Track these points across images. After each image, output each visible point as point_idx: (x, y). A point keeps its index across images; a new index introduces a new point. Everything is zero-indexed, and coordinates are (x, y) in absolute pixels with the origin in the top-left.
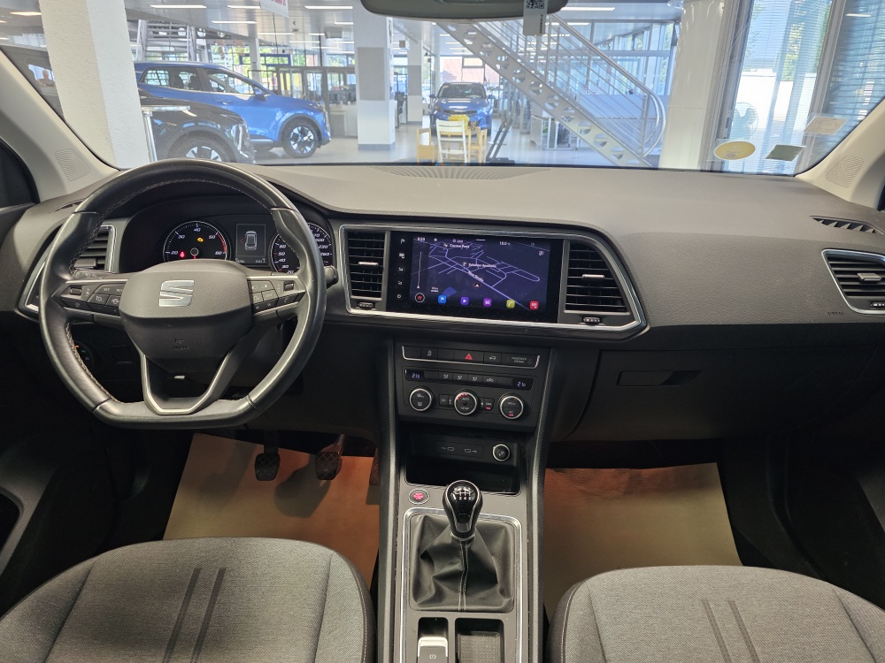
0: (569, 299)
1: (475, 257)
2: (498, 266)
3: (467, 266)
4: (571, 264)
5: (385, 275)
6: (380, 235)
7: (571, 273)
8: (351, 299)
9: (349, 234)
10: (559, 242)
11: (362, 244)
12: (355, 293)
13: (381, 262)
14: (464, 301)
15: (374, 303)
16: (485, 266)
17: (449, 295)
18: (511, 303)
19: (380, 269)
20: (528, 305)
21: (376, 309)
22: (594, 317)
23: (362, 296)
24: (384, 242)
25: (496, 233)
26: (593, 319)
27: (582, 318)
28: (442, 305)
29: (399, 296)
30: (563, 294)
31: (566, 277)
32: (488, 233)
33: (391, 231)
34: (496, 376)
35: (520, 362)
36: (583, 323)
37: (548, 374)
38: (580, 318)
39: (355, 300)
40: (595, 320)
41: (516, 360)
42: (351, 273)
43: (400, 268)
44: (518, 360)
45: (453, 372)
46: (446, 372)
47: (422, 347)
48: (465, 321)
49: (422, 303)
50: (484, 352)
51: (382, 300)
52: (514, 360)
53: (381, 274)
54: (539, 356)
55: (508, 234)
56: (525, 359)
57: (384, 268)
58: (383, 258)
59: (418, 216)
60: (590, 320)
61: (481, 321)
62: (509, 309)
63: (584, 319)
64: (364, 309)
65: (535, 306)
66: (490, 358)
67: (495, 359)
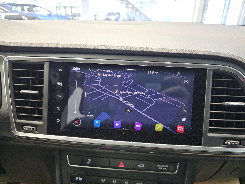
0: (211, 124)
1: (126, 85)
2: (146, 93)
3: (119, 93)
4: (214, 91)
5: (45, 101)
6: (41, 65)
7: (213, 99)
8: (16, 123)
9: (13, 65)
10: (204, 71)
11: (28, 74)
12: (20, 117)
13: (41, 89)
14: (117, 125)
15: (36, 126)
16: (135, 93)
17: (103, 119)
18: (159, 127)
19: (40, 96)
20: (175, 129)
21: (38, 132)
22: (235, 140)
23: (26, 120)
24: (44, 71)
25: (145, 63)
26: (234, 142)
27: (223, 141)
28: (96, 129)
29: (58, 120)
30: (207, 119)
31: (210, 103)
32: (137, 63)
33: (49, 62)
34: (144, 180)
35: (163, 169)
36: (224, 145)
37: (187, 178)
38: (222, 141)
39: (20, 124)
40: (236, 143)
41: (160, 167)
42: (16, 99)
43: (58, 95)
44: (162, 167)
45: (109, 177)
46: (103, 177)
47: (83, 156)
48: (117, 144)
49: (79, 126)
50: (134, 160)
51: (43, 124)
52: (159, 167)
53: (42, 100)
54: (178, 163)
55: (156, 64)
56: (168, 166)
57: (44, 95)
58: (43, 86)
59: (73, 48)
60: (231, 143)
61: (132, 143)
62: (158, 132)
63: (225, 142)
64: (28, 132)
65: (182, 130)
66: (139, 166)
67: (143, 166)
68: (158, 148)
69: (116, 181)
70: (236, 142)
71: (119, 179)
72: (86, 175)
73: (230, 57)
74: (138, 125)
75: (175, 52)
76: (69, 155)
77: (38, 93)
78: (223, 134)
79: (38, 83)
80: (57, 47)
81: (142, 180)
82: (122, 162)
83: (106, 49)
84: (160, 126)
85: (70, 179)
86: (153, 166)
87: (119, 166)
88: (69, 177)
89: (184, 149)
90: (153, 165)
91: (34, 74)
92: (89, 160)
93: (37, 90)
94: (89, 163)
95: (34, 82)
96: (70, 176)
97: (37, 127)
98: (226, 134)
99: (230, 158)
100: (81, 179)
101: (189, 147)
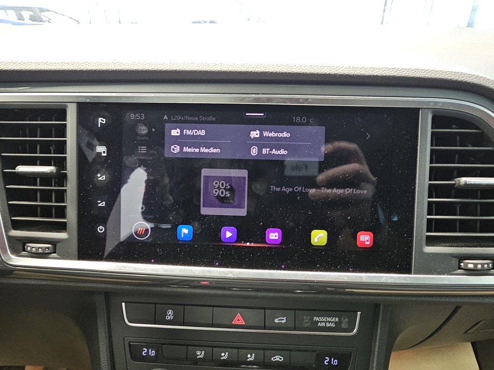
0: (431, 225)
4: (436, 156)
5: (71, 187)
6: (59, 112)
7: (434, 174)
10: (413, 114)
11: (33, 131)
12: (17, 225)
13: (61, 163)
14: (228, 234)
15: (54, 242)
18: (319, 237)
19: (61, 178)
20: (354, 240)
21: (57, 254)
22: (483, 260)
23: (30, 231)
24: (66, 124)
25: (286, 99)
26: (481, 264)
27: (458, 262)
28: (184, 245)
29: (101, 229)
30: (421, 215)
31: (427, 182)
32: (269, 100)
33: (78, 103)
34: (287, 350)
35: (328, 325)
36: (460, 271)
37: (377, 344)
38: (455, 262)
39: (17, 240)
40: (486, 266)
41: (321, 322)
42: (7, 187)
43: (99, 175)
44: (324, 322)
45: (213, 347)
46: (200, 346)
47: (156, 304)
48: (230, 276)
49: (147, 241)
50: (265, 309)
51: (69, 238)
52: (318, 322)
53: (63, 187)
54: (359, 313)
55: (309, 100)
56: (337, 319)
57: (69, 175)
58: (66, 157)
59: (127, 71)
60: (476, 265)
61: (261, 274)
62: (317, 248)
63: (462, 264)
64: (35, 255)
65: (367, 241)
66: (276, 321)
67: (283, 322)
68: (318, 282)
69: (227, 353)
70: (486, 264)
71: (235, 351)
72: (164, 344)
73: (469, 80)
74: (274, 234)
75: (350, 72)
76: (125, 302)
77: (55, 171)
78: (456, 246)
79: (54, 150)
80: (94, 69)
81: (284, 350)
82: (239, 314)
83: (201, 71)
84: (322, 235)
85: (131, 353)
86: (306, 319)
87: (233, 323)
88: (127, 348)
89: (375, 281)
90: (305, 317)
91: (46, 131)
92: (170, 312)
93: (54, 166)
94: (169, 318)
95: (45, 147)
96: (130, 345)
97: (56, 245)
98: (463, 247)
99: (472, 297)
100: (152, 353)
101: (384, 277)
